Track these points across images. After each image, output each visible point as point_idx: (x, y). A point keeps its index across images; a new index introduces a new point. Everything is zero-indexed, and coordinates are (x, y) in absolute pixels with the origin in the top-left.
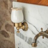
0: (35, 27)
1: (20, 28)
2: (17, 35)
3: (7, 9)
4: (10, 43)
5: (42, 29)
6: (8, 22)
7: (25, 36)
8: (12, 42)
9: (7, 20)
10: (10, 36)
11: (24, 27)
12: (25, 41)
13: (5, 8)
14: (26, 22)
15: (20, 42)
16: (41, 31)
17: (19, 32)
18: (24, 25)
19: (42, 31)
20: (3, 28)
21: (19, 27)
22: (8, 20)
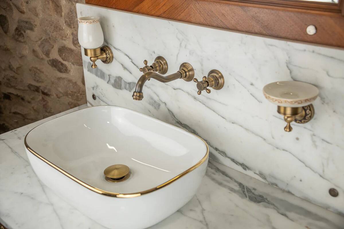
0: (129, 57)
1: (98, 59)
2: (88, 71)
3: (61, 16)
4: (71, 84)
5: (146, 62)
6: (64, 42)
7: (107, 72)
8: (76, 83)
9: (62, 39)
10: (70, 71)
11: (105, 56)
12: (108, 83)
13: (56, 13)
14: (107, 47)
15: (96, 83)
16: (144, 66)
17: (95, 65)
18: (105, 51)
19: (146, 67)
20: (55, 55)
21: (95, 57)
22: (64, 38)
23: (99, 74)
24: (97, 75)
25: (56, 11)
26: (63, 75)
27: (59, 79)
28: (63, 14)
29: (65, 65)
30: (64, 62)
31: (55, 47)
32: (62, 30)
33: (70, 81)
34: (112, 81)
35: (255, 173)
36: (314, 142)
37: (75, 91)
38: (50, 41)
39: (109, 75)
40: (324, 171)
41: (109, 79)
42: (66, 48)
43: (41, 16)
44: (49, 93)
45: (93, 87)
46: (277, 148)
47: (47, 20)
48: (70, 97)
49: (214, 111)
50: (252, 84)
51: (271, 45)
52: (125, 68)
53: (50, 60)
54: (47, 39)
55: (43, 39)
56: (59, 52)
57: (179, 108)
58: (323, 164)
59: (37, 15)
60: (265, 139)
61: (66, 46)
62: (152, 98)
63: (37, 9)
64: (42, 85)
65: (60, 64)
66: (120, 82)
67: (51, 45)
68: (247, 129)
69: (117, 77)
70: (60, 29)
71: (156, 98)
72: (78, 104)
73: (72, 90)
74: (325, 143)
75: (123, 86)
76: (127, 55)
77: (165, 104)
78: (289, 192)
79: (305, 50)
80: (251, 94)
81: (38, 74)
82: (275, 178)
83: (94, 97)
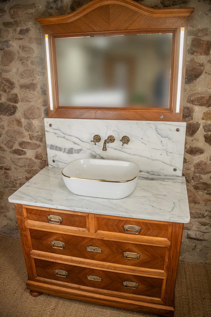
23: (58, 149)
24: (56, 150)
25: (18, 125)
26: (22, 156)
27: (19, 159)
28: (23, 126)
29: (24, 151)
30: (23, 150)
31: (16, 143)
32: (23, 133)
33: (27, 159)
34: (67, 151)
35: (145, 172)
36: (167, 154)
37: (31, 163)
38: (12, 141)
39: (64, 149)
40: (171, 164)
41: (65, 150)
42: (25, 142)
43: (6, 129)
44: (10, 168)
45: (53, 156)
46: (154, 160)
47: (11, 130)
48: (27, 167)
49: (125, 152)
50: (142, 139)
51: (149, 123)
52: (75, 143)
53: (12, 151)
54: (10, 140)
55: (8, 140)
56: (19, 145)
57: (107, 155)
58: (171, 161)
59: (3, 129)
60: (148, 158)
61: (25, 141)
62: (91, 154)
63: (4, 126)
64: (5, 165)
65: (21, 151)
66: (72, 151)
67: (13, 142)
68: (140, 156)
69: (70, 149)
70: (21, 133)
71: (94, 153)
72: (32, 170)
73: (28, 163)
74: (171, 153)
75: (74, 152)
76: (76, 137)
77: (99, 155)
78: (159, 175)
79: (162, 124)
80: (142, 142)
81: (2, 159)
82: (153, 172)
83: (54, 161)
